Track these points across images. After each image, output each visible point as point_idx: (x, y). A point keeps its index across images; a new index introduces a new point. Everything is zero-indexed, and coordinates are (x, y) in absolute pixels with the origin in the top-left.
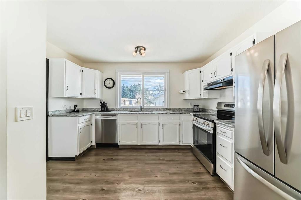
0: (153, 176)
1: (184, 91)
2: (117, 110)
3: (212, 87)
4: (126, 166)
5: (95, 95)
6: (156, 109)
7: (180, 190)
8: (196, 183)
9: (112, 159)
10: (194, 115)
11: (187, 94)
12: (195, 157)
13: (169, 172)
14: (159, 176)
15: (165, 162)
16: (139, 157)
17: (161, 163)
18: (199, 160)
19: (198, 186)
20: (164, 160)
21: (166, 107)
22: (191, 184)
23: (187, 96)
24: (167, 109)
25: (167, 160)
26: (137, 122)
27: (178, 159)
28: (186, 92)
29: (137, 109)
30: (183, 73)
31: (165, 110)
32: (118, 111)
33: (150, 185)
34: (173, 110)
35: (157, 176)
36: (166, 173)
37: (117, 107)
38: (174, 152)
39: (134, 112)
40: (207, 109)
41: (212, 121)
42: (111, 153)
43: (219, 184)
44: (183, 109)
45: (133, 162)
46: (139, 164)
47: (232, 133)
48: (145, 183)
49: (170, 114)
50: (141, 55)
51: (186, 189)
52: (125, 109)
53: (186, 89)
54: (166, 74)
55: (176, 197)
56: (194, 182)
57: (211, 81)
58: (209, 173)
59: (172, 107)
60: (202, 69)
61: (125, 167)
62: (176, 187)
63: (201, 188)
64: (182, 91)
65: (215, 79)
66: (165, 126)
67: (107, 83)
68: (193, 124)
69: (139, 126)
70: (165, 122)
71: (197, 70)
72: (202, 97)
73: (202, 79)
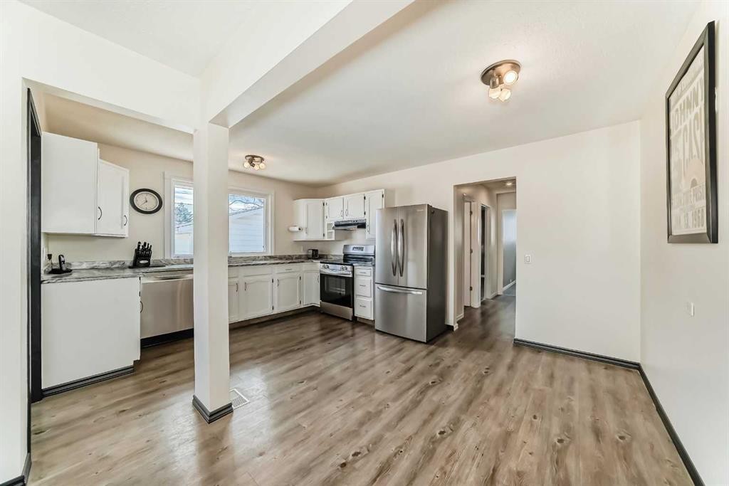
1: (300, 229)
2: (169, 263)
3: (343, 227)
5: (122, 228)
6: (253, 258)
10: (321, 263)
21: (269, 254)
23: (303, 237)
24: (271, 257)
26: (238, 280)
28: (302, 230)
31: (268, 258)
32: (173, 265)
34: (281, 258)
37: (167, 257)
40: (327, 255)
41: (352, 265)
44: (294, 255)
47: (371, 272)
49: (289, 263)
50: (253, 166)
52: (188, 261)
53: (303, 223)
54: (270, 196)
57: (340, 219)
58: (348, 321)
59: (279, 254)
60: (326, 200)
64: (297, 229)
65: (346, 219)
66: (281, 283)
67: (140, 200)
68: (321, 275)
69: (242, 287)
70: (282, 276)
71: (319, 202)
72: (326, 239)
73: (326, 214)
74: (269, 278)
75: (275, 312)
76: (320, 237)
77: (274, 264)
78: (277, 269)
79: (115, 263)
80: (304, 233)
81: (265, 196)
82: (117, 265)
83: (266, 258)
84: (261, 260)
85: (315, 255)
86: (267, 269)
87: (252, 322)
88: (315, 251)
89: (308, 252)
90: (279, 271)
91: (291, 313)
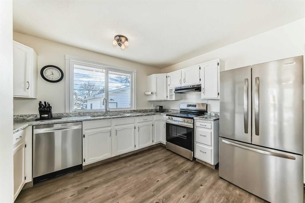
0: (154, 182)
1: (152, 93)
2: (68, 116)
3: (180, 91)
4: (116, 187)
5: (26, 91)
6: (123, 112)
7: (185, 182)
8: (189, 171)
9: (87, 188)
10: (167, 115)
11: (155, 96)
12: (170, 152)
13: (164, 171)
14: (160, 180)
15: (152, 165)
16: (122, 171)
17: (150, 168)
18: (174, 153)
19: (191, 173)
20: (149, 163)
21: (133, 109)
22: (186, 173)
23: (154, 98)
24: (134, 111)
25: (153, 163)
26: (111, 128)
27: (160, 158)
28: (153, 94)
29: (100, 112)
30: (148, 75)
31: (133, 112)
32: (71, 116)
33: (161, 192)
34: (140, 111)
35: (158, 181)
36: (162, 174)
37: (67, 112)
38: (151, 153)
39: (97, 116)
40: (169, 110)
41: (192, 118)
42: (76, 181)
43: (199, 165)
44: (148, 110)
45: (121, 179)
46: (129, 178)
47: (211, 125)
48: (155, 193)
49: (146, 115)
50: (121, 46)
51: (187, 179)
52: (82, 114)
53: (154, 90)
55: (187, 189)
56: (187, 171)
57: (178, 85)
58: (188, 160)
59: (139, 109)
60: (168, 74)
61: (116, 189)
62: (180, 181)
63: (194, 173)
64: (150, 93)
65: (183, 85)
66: (141, 129)
67: (48, 73)
68: (166, 123)
69: (113, 133)
70: (141, 124)
71: (164, 75)
72: (168, 99)
73: (169, 83)
74: (133, 125)
75: (137, 149)
76: (164, 98)
77: (136, 116)
78: (138, 119)
79: (30, 116)
80: (154, 96)
81: (130, 73)
82: (31, 117)
83: (131, 112)
84: (128, 113)
85: (161, 110)
86: (131, 120)
87: (121, 157)
88: (161, 107)
89: (156, 107)
90: (138, 121)
91: (147, 149)
